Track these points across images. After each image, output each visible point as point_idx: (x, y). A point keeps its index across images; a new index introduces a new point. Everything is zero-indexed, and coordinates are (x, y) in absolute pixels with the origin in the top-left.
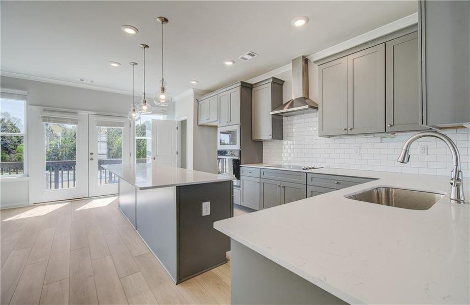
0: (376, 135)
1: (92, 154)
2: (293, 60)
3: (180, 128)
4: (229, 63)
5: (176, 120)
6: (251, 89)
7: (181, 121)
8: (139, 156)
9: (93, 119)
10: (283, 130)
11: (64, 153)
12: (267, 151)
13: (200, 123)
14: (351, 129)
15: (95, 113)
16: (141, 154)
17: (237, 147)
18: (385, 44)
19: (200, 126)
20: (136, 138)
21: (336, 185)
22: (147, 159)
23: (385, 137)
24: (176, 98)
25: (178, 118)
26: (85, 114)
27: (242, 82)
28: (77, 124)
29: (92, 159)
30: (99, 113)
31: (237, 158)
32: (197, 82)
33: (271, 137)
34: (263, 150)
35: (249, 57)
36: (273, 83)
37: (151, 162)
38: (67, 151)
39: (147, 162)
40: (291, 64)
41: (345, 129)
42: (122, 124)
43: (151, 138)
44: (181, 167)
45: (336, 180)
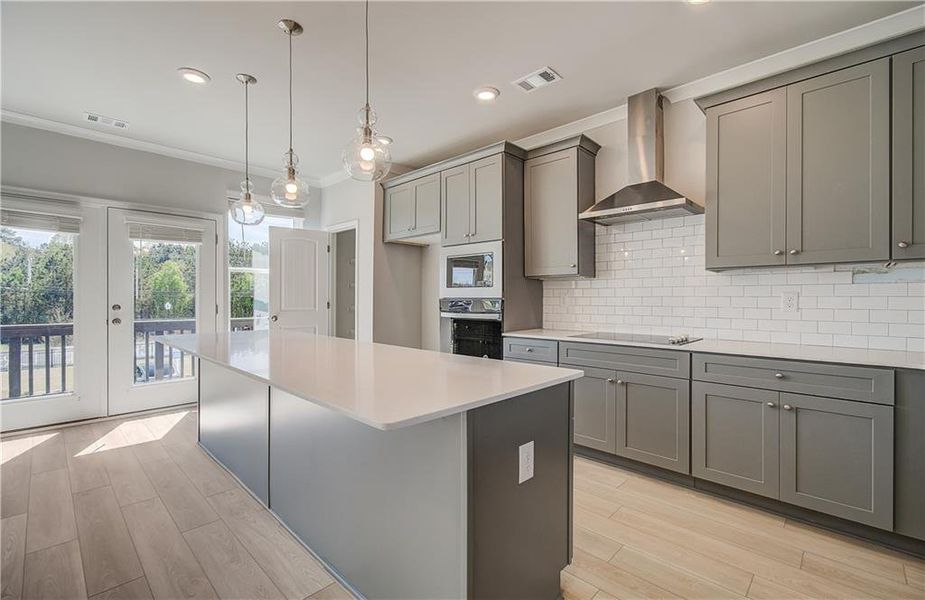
0: (838, 267)
1: (116, 307)
2: (629, 98)
3: (334, 249)
4: (486, 96)
5: (326, 230)
6: (523, 161)
7: (338, 234)
8: (235, 311)
9: (121, 218)
10: (597, 256)
11: (21, 303)
12: (553, 302)
13: (390, 237)
14: (797, 253)
15: (126, 205)
16: (243, 306)
17: (496, 292)
18: (891, 60)
19: (387, 245)
20: (231, 269)
21: (778, 381)
22: (255, 318)
23: (864, 272)
24: (326, 181)
25: (331, 224)
26: (99, 206)
27: (508, 145)
28: (76, 230)
29: (116, 321)
30: (136, 206)
31: (496, 317)
32: (392, 141)
33: (575, 271)
34: (544, 299)
35: (538, 82)
36: (580, 148)
37: (267, 328)
38: (29, 299)
39: (256, 328)
40: (627, 105)
41: (781, 253)
42: (194, 236)
43: (267, 271)
44: (338, 336)
45: (779, 371)
